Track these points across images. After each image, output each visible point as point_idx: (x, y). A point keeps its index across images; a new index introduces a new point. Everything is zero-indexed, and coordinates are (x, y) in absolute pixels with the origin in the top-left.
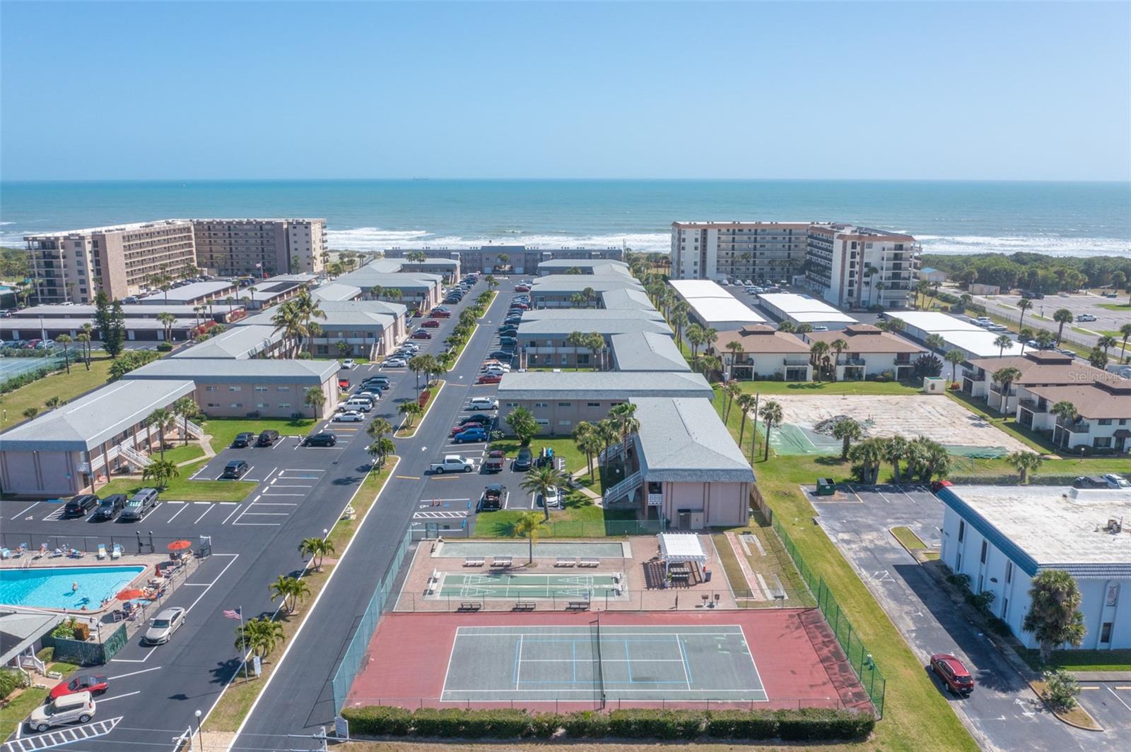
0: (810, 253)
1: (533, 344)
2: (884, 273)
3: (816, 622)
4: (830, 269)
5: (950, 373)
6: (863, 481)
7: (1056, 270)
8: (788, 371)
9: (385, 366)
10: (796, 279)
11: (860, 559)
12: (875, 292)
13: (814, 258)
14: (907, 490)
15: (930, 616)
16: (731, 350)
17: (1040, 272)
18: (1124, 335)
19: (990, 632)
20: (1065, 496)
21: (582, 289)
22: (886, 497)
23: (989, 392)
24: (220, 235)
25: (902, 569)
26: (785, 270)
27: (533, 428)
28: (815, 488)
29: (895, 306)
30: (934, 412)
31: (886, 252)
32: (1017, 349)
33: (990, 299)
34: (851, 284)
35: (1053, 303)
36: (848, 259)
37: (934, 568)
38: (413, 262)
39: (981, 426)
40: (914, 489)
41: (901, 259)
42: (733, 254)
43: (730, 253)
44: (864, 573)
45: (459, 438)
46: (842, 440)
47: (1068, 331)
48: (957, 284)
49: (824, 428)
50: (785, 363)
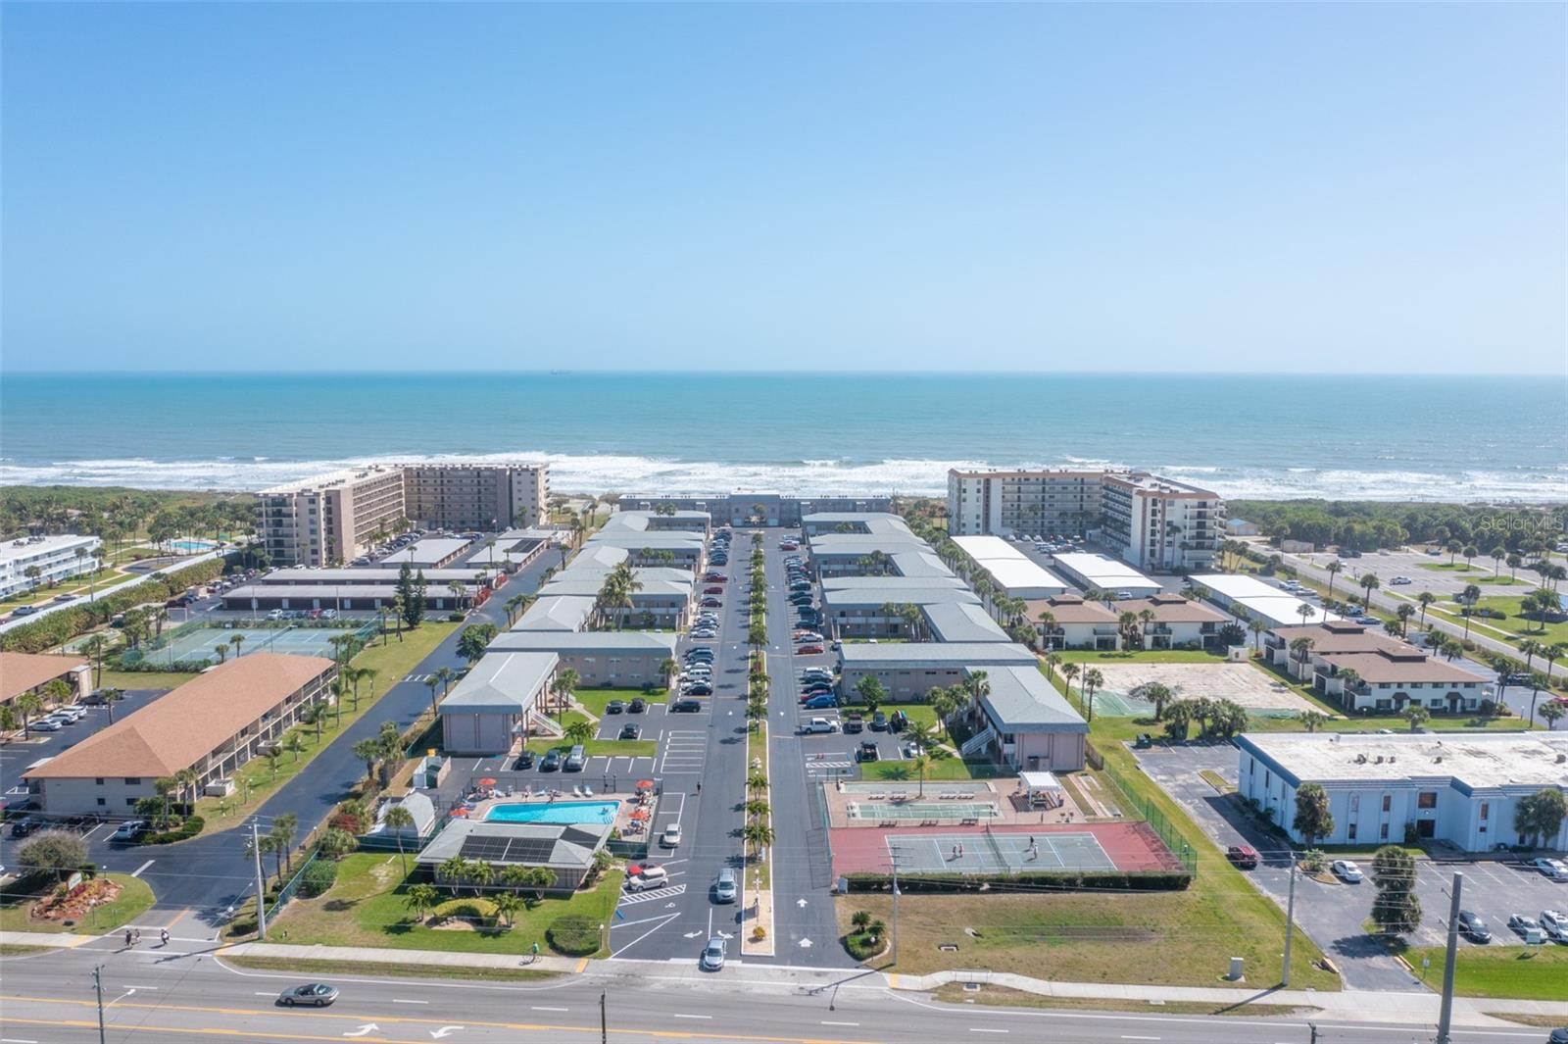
0: (1105, 506)
1: (843, 615)
2: (1188, 533)
3: (1146, 830)
4: (1129, 526)
5: (1254, 643)
6: (1175, 736)
7: (1374, 524)
8: (1098, 641)
9: (696, 637)
10: (1090, 535)
11: (1176, 792)
12: (1178, 552)
13: (1110, 512)
14: (1213, 744)
15: (1229, 826)
16: (1043, 621)
17: (1358, 528)
18: (1422, 603)
19: (1272, 835)
20: (1331, 740)
21: (870, 552)
22: (1195, 749)
23: (1289, 660)
24: (431, 481)
25: (1208, 799)
26: (1078, 523)
27: (881, 694)
28: (1135, 743)
29: (1201, 568)
30: (1237, 679)
31: (1188, 510)
32: (1320, 615)
33: (1303, 557)
34: (1153, 543)
35: (1371, 562)
36: (1149, 518)
37: (1233, 798)
38: (662, 516)
39: (1282, 692)
40: (1219, 744)
41: (1205, 517)
42: (1019, 505)
43: (1016, 504)
44: (1179, 801)
45: (811, 704)
46: (1155, 704)
47: (1376, 597)
48: (1269, 539)
49: (1137, 693)
50: (1095, 633)
